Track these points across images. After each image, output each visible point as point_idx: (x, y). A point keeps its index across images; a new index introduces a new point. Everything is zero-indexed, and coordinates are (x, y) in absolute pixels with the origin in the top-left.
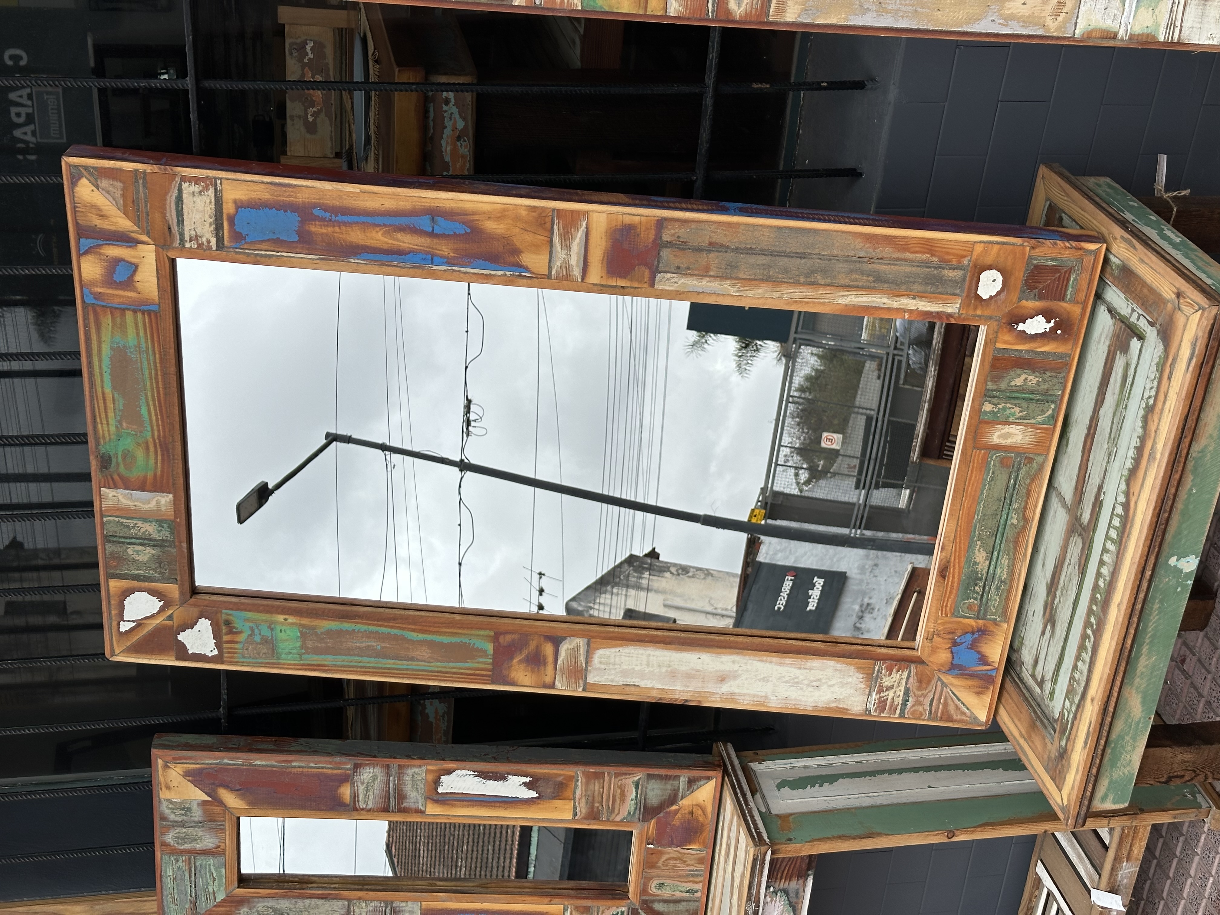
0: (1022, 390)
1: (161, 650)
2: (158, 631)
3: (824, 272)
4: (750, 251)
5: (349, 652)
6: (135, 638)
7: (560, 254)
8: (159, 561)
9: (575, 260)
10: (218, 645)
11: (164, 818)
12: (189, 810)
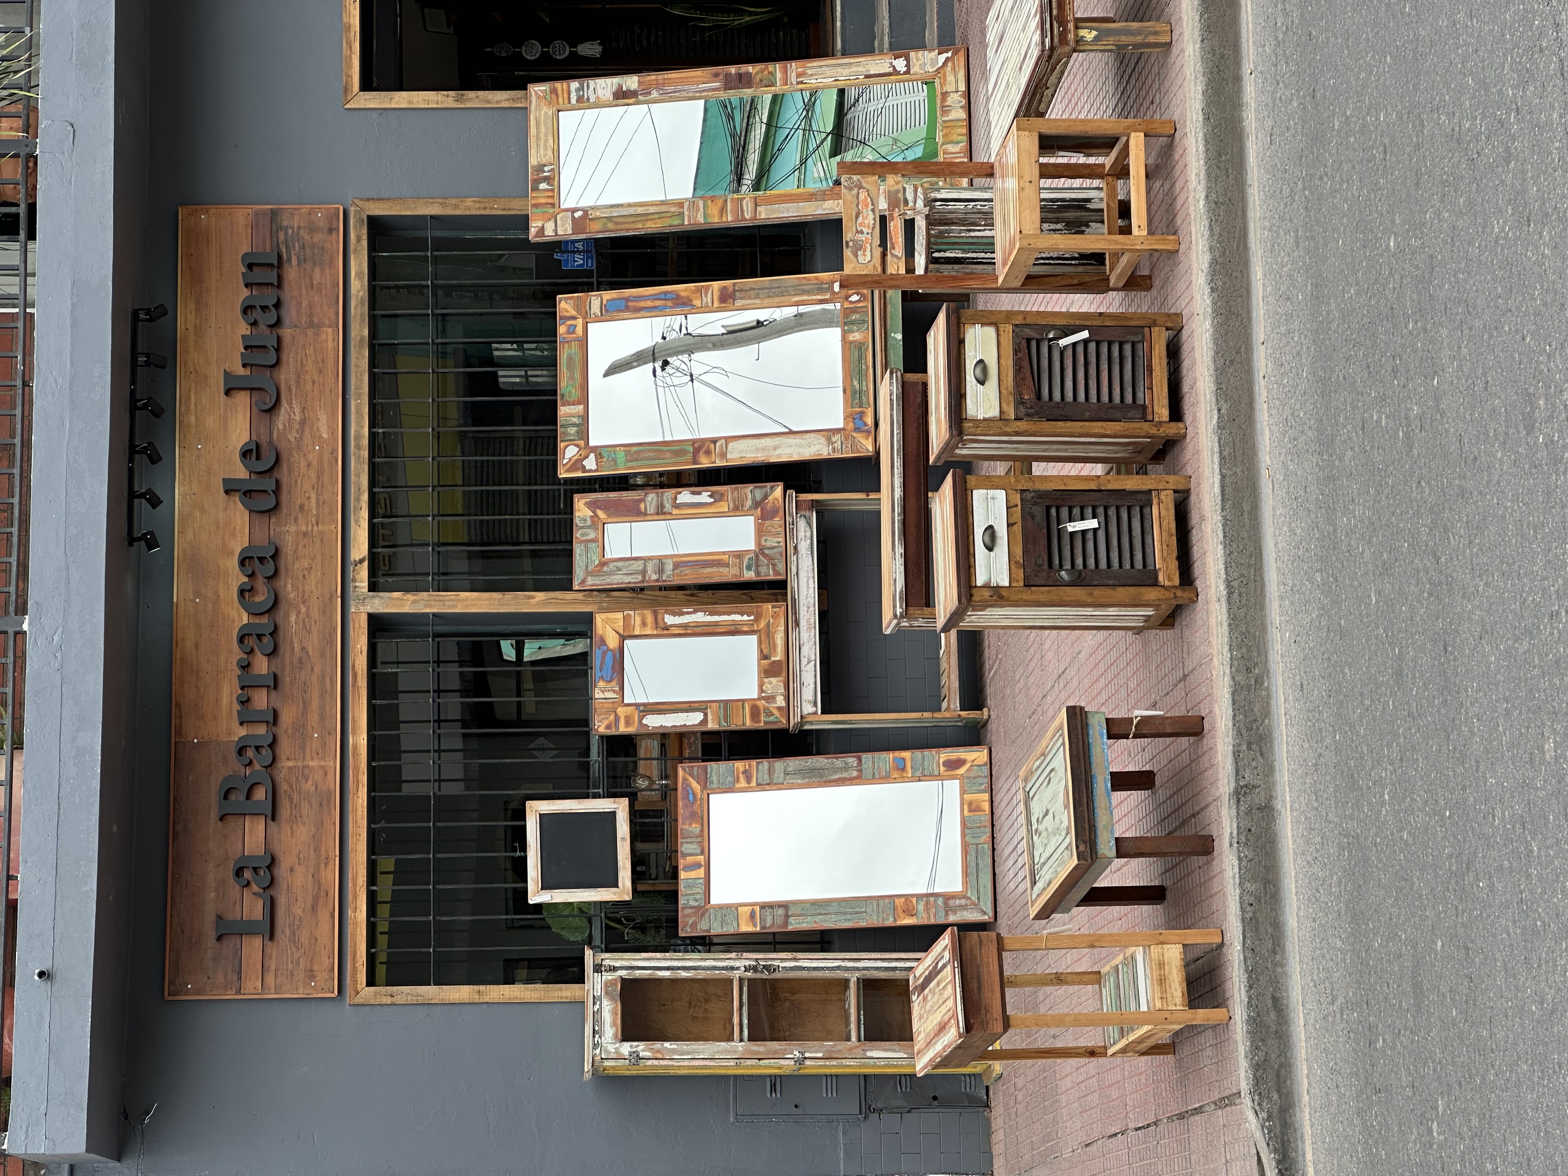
0: (855, 320)
1: (576, 470)
2: (577, 461)
3: (787, 292)
4: (762, 289)
5: (642, 459)
6: (568, 466)
7: (704, 299)
8: (578, 432)
9: (709, 301)
10: (597, 464)
11: (577, 526)
12: (585, 520)
